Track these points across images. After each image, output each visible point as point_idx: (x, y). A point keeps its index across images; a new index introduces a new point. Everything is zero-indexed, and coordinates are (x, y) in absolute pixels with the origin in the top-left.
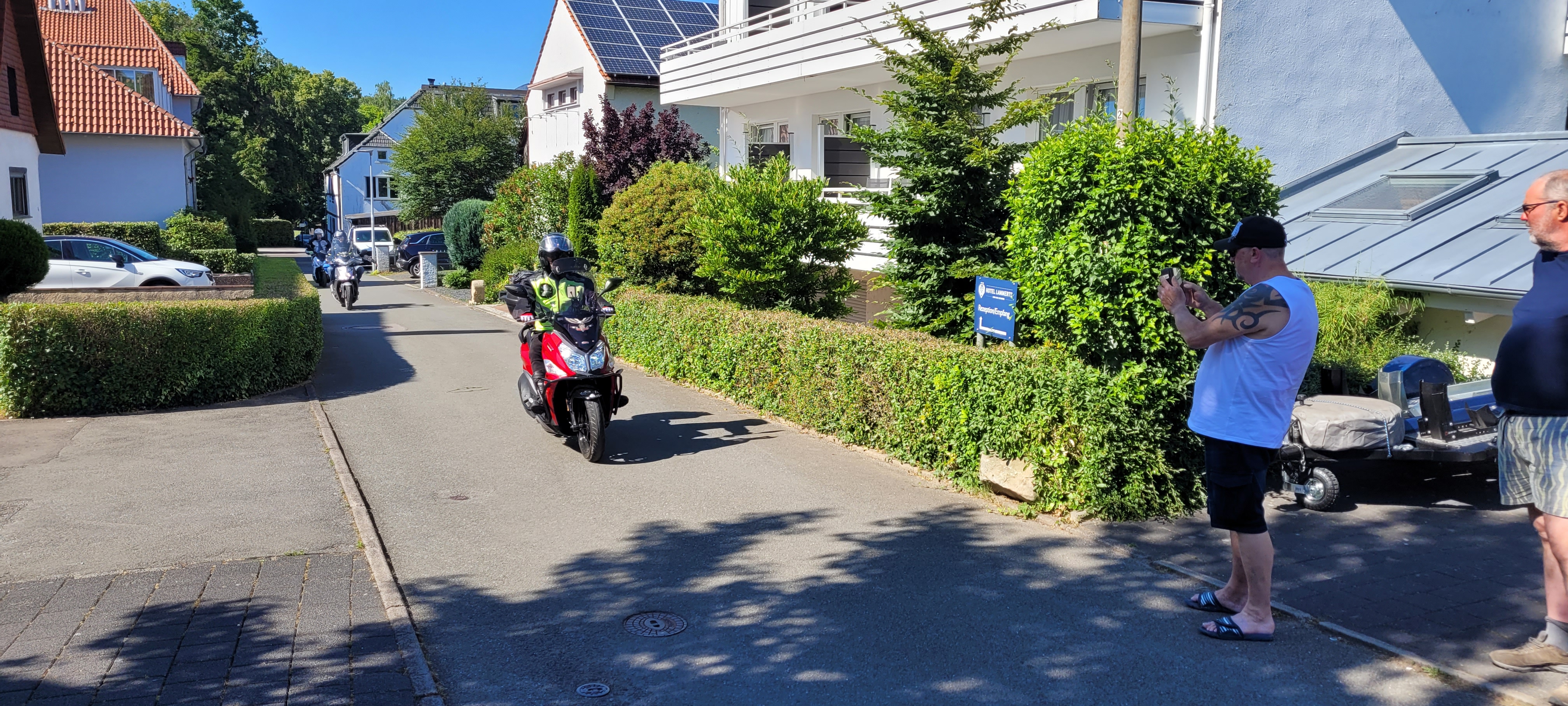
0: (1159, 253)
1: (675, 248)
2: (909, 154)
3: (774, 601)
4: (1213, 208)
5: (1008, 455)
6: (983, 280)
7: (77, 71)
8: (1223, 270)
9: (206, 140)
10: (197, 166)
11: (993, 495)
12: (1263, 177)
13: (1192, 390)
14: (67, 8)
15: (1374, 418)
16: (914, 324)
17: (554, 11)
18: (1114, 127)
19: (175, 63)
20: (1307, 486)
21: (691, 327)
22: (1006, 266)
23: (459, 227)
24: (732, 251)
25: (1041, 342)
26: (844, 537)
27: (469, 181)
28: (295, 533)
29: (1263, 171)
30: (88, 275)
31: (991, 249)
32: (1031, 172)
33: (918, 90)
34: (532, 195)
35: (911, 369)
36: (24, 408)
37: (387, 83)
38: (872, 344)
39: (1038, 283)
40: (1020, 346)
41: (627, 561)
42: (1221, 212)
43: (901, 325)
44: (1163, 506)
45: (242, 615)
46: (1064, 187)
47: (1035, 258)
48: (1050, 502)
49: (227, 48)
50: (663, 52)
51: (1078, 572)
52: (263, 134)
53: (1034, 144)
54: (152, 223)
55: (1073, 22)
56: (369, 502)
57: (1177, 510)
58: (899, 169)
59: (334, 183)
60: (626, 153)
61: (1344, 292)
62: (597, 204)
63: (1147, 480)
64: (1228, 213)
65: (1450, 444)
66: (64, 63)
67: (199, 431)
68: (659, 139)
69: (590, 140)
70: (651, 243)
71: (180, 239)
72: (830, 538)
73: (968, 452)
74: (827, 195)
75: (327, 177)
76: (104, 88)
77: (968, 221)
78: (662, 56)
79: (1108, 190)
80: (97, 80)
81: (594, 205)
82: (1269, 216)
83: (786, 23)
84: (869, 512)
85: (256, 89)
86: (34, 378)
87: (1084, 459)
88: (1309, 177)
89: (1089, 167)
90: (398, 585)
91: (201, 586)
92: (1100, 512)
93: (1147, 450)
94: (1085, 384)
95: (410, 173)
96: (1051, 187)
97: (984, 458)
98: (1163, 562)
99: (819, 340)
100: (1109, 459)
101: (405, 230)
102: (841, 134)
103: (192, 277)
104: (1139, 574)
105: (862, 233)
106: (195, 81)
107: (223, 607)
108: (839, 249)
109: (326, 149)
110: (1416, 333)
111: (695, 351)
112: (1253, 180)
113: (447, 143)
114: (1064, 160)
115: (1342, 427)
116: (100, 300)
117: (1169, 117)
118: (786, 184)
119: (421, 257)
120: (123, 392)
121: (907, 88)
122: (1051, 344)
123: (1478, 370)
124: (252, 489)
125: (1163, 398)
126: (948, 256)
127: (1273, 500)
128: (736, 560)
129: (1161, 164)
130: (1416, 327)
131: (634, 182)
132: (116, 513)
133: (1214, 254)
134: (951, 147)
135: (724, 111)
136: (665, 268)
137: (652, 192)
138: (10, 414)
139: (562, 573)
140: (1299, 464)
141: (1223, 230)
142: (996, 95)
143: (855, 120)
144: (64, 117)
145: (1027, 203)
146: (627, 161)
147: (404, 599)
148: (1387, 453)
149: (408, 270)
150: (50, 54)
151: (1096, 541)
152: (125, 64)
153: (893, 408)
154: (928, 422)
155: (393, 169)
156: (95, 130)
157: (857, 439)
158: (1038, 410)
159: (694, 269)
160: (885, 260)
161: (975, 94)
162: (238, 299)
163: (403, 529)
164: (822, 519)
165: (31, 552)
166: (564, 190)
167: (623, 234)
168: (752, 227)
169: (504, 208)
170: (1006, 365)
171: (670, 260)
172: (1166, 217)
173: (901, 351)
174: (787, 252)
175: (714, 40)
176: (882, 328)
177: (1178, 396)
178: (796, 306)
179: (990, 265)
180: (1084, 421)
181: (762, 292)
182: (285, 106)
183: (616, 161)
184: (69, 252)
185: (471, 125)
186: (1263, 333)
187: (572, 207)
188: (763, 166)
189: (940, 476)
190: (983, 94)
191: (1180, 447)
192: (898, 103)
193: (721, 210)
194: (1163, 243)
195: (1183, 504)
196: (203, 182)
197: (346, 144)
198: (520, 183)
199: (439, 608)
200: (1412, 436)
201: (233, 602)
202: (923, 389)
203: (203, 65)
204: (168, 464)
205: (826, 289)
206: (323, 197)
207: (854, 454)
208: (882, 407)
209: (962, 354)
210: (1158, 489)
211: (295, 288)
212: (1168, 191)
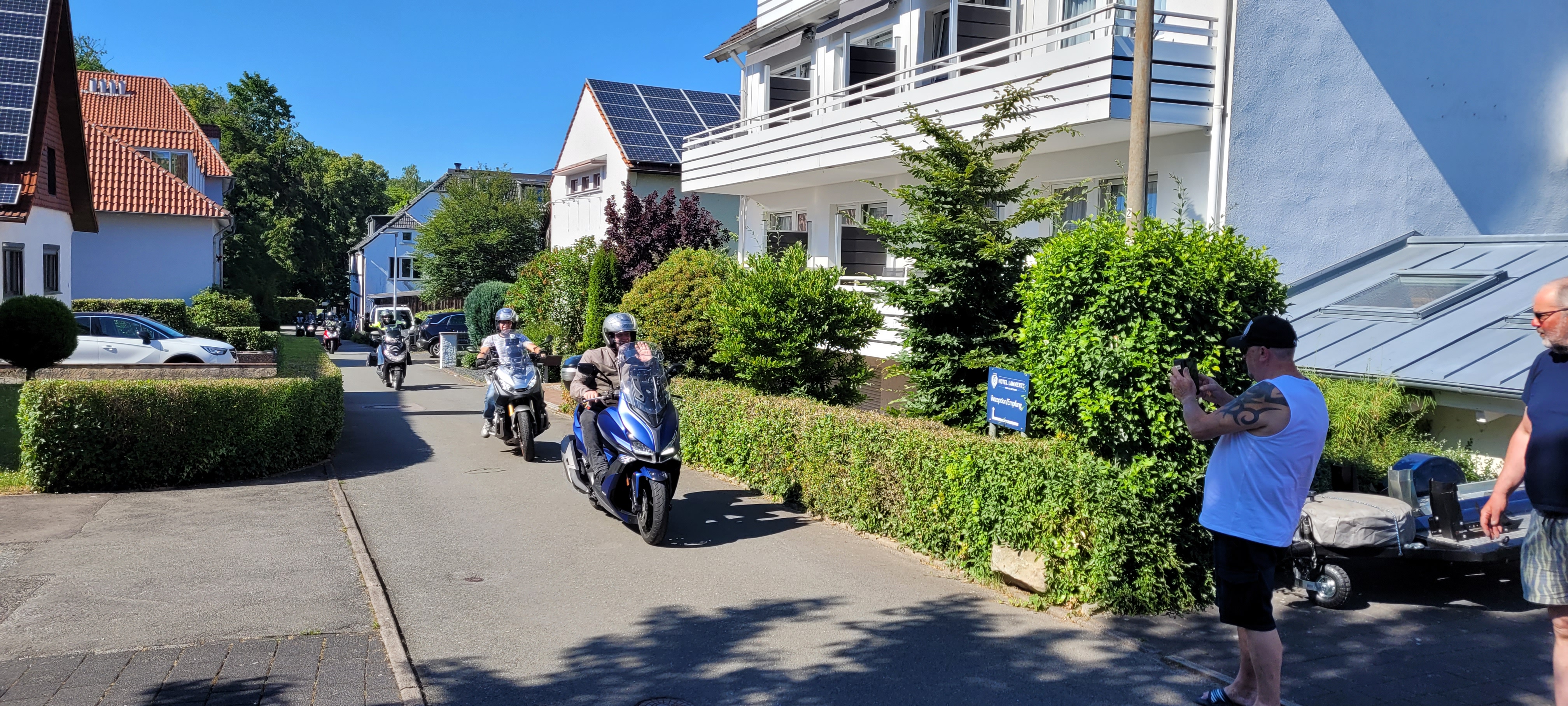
0: (1168, 348)
1: (693, 333)
2: (924, 246)
3: (782, 689)
4: (1220, 306)
5: (1019, 545)
6: (997, 371)
7: (114, 152)
8: (1231, 366)
9: (236, 219)
10: (225, 245)
11: (1004, 586)
12: (1270, 276)
13: (1203, 484)
14: (108, 91)
15: (1383, 515)
16: (928, 412)
17: (580, 100)
18: (1123, 225)
19: (209, 145)
20: (1319, 582)
21: (707, 412)
22: (1019, 357)
23: (480, 308)
24: (750, 337)
25: (1053, 434)
26: (852, 626)
27: (492, 263)
28: (312, 613)
29: (1270, 270)
30: (115, 351)
31: (1005, 341)
32: (1043, 267)
33: (933, 185)
34: (553, 278)
35: (924, 457)
36: (49, 483)
37: (414, 166)
38: (886, 432)
39: (1050, 376)
40: (1032, 437)
41: (639, 645)
42: (1229, 310)
43: (914, 414)
44: (1174, 600)
45: (258, 693)
46: (1075, 283)
47: (1047, 351)
48: (1061, 593)
49: (260, 131)
50: (686, 141)
51: (1089, 667)
52: (291, 214)
53: (1046, 240)
54: (178, 300)
55: (1085, 120)
56: (385, 582)
57: (1189, 604)
58: (915, 260)
59: (358, 263)
60: (647, 239)
61: (1356, 389)
62: (617, 288)
63: (1158, 574)
64: (1235, 310)
65: (1461, 543)
66: (102, 144)
67: (220, 509)
68: (680, 225)
69: (611, 225)
70: (669, 327)
71: (206, 317)
72: (841, 626)
73: (980, 542)
74: (843, 282)
75: (352, 258)
76: (139, 169)
77: (981, 312)
78: (684, 146)
79: (1118, 286)
80: (133, 161)
81: (614, 289)
82: (1275, 314)
83: (807, 116)
84: (880, 601)
85: (287, 171)
86: (60, 453)
87: (1096, 551)
88: (1319, 274)
89: (1099, 265)
90: (412, 666)
91: (219, 664)
92: (1111, 605)
93: (1159, 544)
94: (1096, 477)
95: (433, 255)
96: (1063, 282)
97: (996, 548)
98: (1172, 657)
99: (833, 427)
100: (1120, 551)
101: (426, 310)
102: (857, 222)
103: (216, 354)
104: (1149, 668)
105: (876, 322)
106: (228, 162)
107: (241, 686)
108: (854, 337)
109: (352, 229)
110: (1428, 432)
111: (710, 435)
112: (1260, 278)
113: (471, 225)
114: (1075, 256)
115: (1352, 525)
116: (125, 375)
117: (1177, 216)
118: (803, 273)
119: (441, 337)
120: (147, 468)
121: (922, 182)
122: (1063, 436)
123: (1491, 469)
124: (271, 567)
125: (1173, 491)
126: (962, 346)
127: (1285, 597)
128: (746, 646)
129: (1169, 262)
130: (1429, 425)
131: (654, 268)
132: (137, 589)
133: (1222, 351)
134: (965, 239)
135: (743, 199)
136: (682, 352)
137: (672, 278)
138: (35, 489)
139: (574, 657)
140: (1310, 560)
141: (1230, 327)
142: (1010, 191)
143: (872, 211)
144: (99, 196)
145: (1039, 297)
146: (647, 246)
147: (418, 681)
148: (1398, 551)
149: (428, 349)
150: (89, 136)
151: (1104, 634)
152: (162, 146)
153: (906, 496)
154: (941, 511)
155: (417, 250)
156: (128, 209)
157: (870, 527)
158: (1049, 501)
159: (711, 354)
160: (901, 348)
161: (989, 189)
162: (263, 378)
163: (419, 610)
164: (834, 607)
165: (53, 626)
166: (585, 273)
167: (643, 319)
168: (769, 315)
169: (525, 290)
170: (1018, 456)
171: (688, 345)
172: (1175, 314)
173: (914, 440)
174: (802, 340)
175: (735, 131)
176: (896, 416)
177: (1188, 490)
178: (811, 392)
179: (1003, 357)
180: (1095, 513)
181: (777, 378)
182: (314, 187)
183: (636, 246)
184: (98, 329)
185: (496, 208)
186: (1265, 430)
187: (592, 290)
188: (782, 255)
189: (952, 565)
190: (998, 190)
191: (1192, 541)
192: (914, 197)
193: (739, 298)
194: (1172, 338)
195: (1194, 599)
196: (231, 260)
197: (372, 225)
198: (541, 267)
199: (452, 690)
200: (1423, 534)
201: (250, 680)
202: (936, 478)
203: (236, 148)
204: (189, 541)
205: (840, 376)
206: (347, 276)
207: (866, 542)
208: (895, 495)
209: (974, 444)
210: (1169, 583)
211: (319, 367)
212: (1176, 288)
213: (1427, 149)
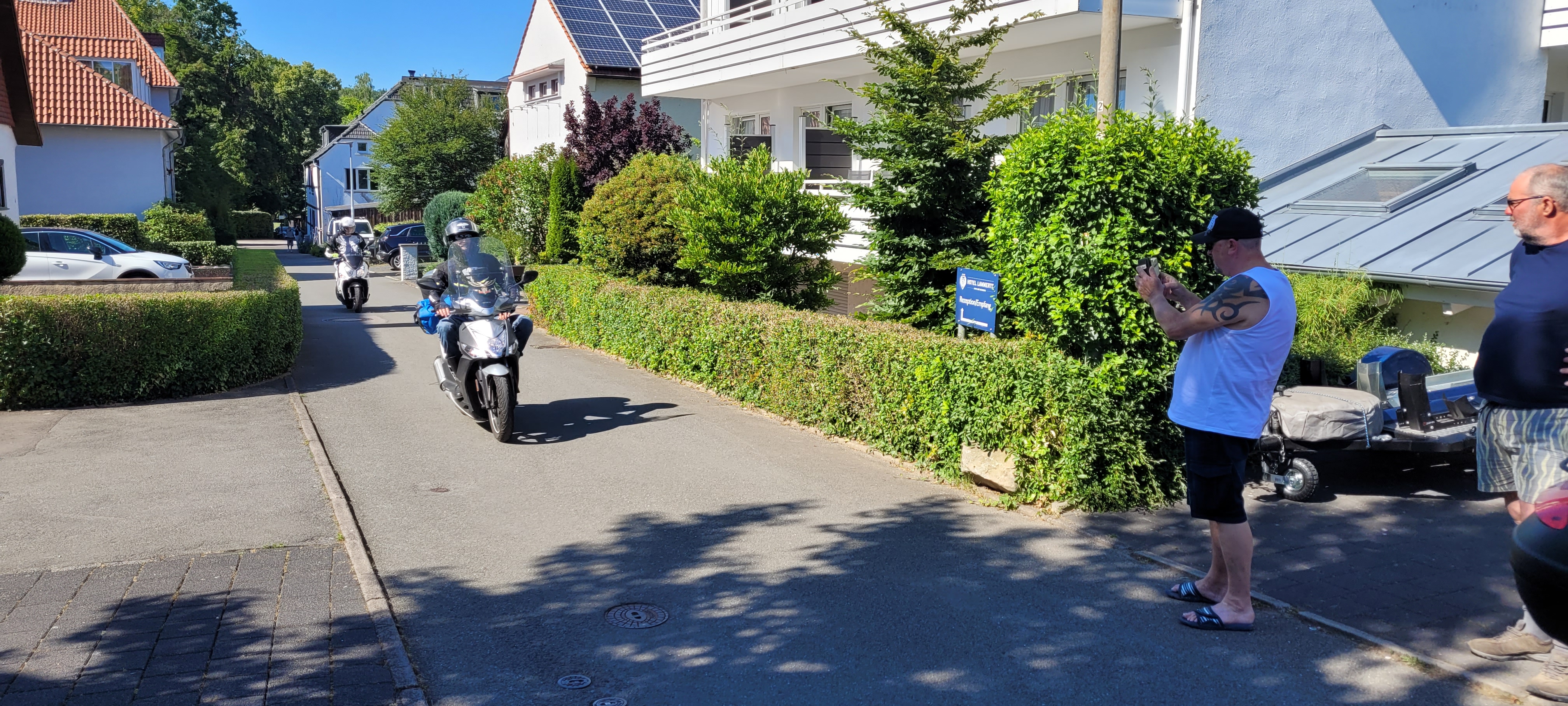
0: (1139, 244)
1: (657, 240)
2: (891, 146)
3: (757, 593)
4: (1192, 200)
5: (989, 446)
6: (965, 272)
7: (55, 62)
8: (1203, 261)
9: (185, 131)
10: (176, 157)
11: (974, 486)
12: (1242, 169)
13: (1172, 381)
15: (1352, 408)
16: (895, 315)
17: (535, 3)
18: (1093, 119)
19: (153, 55)
20: (1287, 476)
21: (673, 319)
22: (987, 258)
23: (439, 219)
24: (714, 243)
25: (1022, 334)
26: (827, 529)
27: (451, 172)
28: (274, 526)
29: (1242, 163)
30: (66, 267)
31: (972, 241)
32: (1012, 164)
33: (899, 83)
34: (514, 187)
35: (892, 360)
37: (368, 75)
38: (854, 336)
39: (1019, 275)
40: (1001, 338)
41: (608, 552)
42: (1201, 203)
43: (882, 317)
44: (1143, 497)
45: (221, 608)
46: (1045, 179)
47: (1016, 250)
48: (1031, 493)
49: (206, 39)
50: (645, 44)
51: (1060, 563)
52: (242, 126)
53: (1014, 137)
54: (130, 215)
55: (1053, 14)
56: (349, 495)
57: (1158, 500)
58: (881, 161)
59: (313, 174)
60: (607, 145)
61: (1324, 283)
62: (578, 196)
63: (1127, 471)
64: (1208, 204)
65: (1429, 434)
66: (41, 54)
67: (178, 424)
68: (640, 131)
69: (571, 132)
70: (632, 234)
71: (159, 231)
72: (812, 530)
73: (949, 444)
74: (808, 187)
75: (307, 169)
76: (82, 79)
77: (949, 213)
78: (643, 48)
79: (1089, 182)
80: (75, 71)
81: (575, 197)
82: (1247, 208)
83: (768, 15)
84: (851, 503)
85: (235, 80)
86: (10, 371)
87: (1065, 450)
88: (1288, 170)
89: (1069, 160)
90: (378, 577)
91: (179, 579)
92: (1081, 503)
93: (1128, 441)
94: (1066, 375)
95: (390, 165)
96: (1032, 179)
97: (965, 449)
98: (1144, 553)
99: (801, 331)
100: (1090, 450)
101: (385, 222)
102: (822, 125)
103: (171, 269)
104: (1121, 565)
105: (843, 225)
106: (174, 72)
107: (203, 600)
108: (820, 240)
109: (306, 141)
110: (1394, 325)
111: (677, 343)
112: (1232, 172)
113: (428, 134)
114: (1045, 152)
115: (1321, 418)
116: (78, 292)
117: (1148, 109)
118: (768, 176)
119: (401, 249)
120: (101, 384)
121: (888, 80)
122: (1032, 336)
123: (1456, 361)
124: (231, 481)
125: (1143, 389)
126: (929, 248)
127: (1253, 491)
128: (719, 551)
129: (1141, 157)
130: (1395, 319)
131: (616, 174)
132: (94, 506)
134: (932, 139)
135: (705, 103)
136: (647, 260)
137: (634, 184)
139: (544, 565)
140: (1279, 454)
142: (977, 87)
143: (836, 112)
144: (42, 108)
145: (1008, 194)
146: (608, 153)
147: (384, 591)
148: (1366, 443)
149: (389, 262)
150: (28, 45)
151: (1079, 532)
152: (103, 55)
153: (875, 400)
154: (910, 413)
155: (373, 161)
156: (72, 122)
157: (839, 431)
158: (1019, 401)
159: (675, 261)
160: (867, 252)
161: (956, 86)
162: (217, 291)
163: (384, 521)
164: (804, 510)
165: (7, 545)
166: (545, 182)
167: (605, 226)
168: (734, 219)
169: (485, 200)
170: (987, 357)
171: (652, 252)
172: (1146, 209)
173: (883, 343)
174: (768, 244)
175: (695, 32)
176: (864, 320)
177: (1158, 387)
178: (777, 298)
179: (972, 257)
180: (1065, 412)
181: (743, 284)
182: (264, 97)
183: (597, 153)
184: (47, 244)
185: (452, 117)
186: (1244, 324)
187: (554, 199)
188: (745, 158)
189: (922, 467)
190: (964, 86)
191: (1161, 438)
192: (879, 95)
193: (702, 202)
194: (1143, 235)
195: (1163, 495)
196: (182, 174)
197: (326, 136)
198: (501, 175)
199: (421, 600)
200: (1390, 427)
201: (212, 595)
202: (904, 381)
203: (182, 57)
204: (146, 457)
205: (807, 281)
206: (303, 189)
207: (835, 445)
208: (864, 398)
209: (943, 345)
210: (1138, 480)
211: (275, 280)
212: (1148, 182)
213: (1397, 40)
